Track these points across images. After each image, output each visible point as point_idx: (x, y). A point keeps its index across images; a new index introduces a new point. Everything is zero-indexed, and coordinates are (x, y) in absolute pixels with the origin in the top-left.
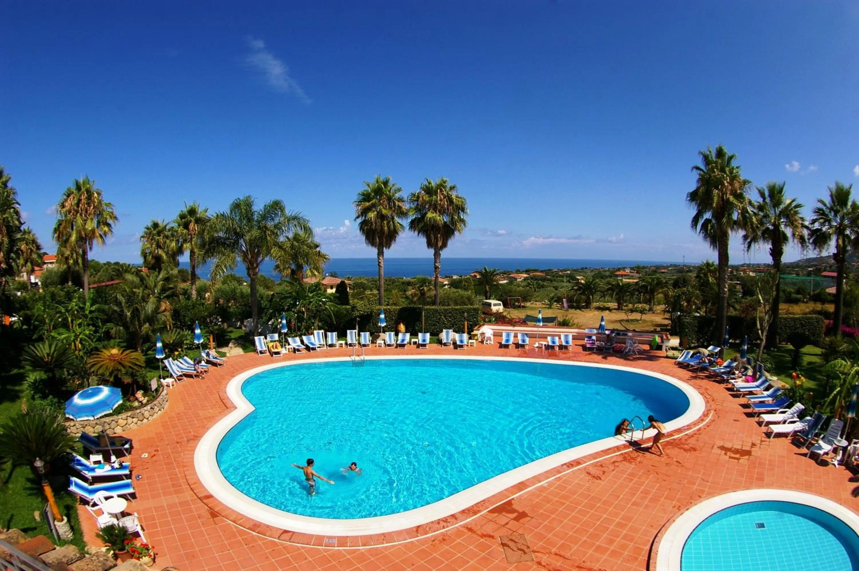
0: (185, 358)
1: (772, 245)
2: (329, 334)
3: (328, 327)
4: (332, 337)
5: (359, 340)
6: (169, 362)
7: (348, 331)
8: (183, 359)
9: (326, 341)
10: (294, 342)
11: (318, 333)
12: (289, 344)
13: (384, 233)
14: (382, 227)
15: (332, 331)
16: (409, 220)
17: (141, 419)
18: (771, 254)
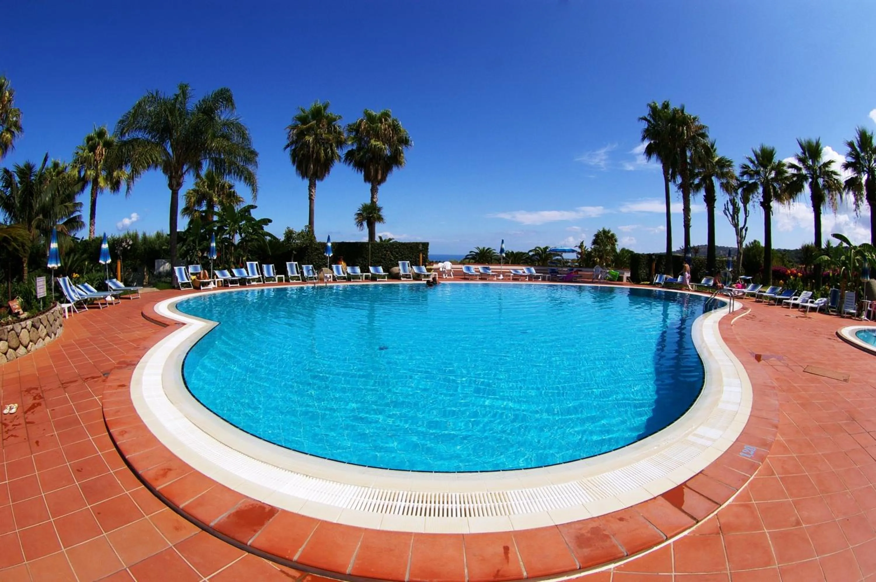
0: (86, 284)
1: (706, 192)
2: (265, 266)
3: (263, 259)
4: (269, 270)
5: (302, 273)
6: (64, 281)
7: (287, 263)
8: (83, 285)
9: (262, 274)
10: (222, 275)
11: (252, 265)
12: (217, 278)
13: (320, 160)
14: (318, 153)
15: (268, 263)
16: (345, 151)
17: (14, 344)
18: (705, 200)
